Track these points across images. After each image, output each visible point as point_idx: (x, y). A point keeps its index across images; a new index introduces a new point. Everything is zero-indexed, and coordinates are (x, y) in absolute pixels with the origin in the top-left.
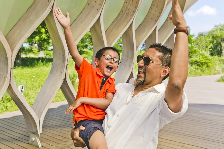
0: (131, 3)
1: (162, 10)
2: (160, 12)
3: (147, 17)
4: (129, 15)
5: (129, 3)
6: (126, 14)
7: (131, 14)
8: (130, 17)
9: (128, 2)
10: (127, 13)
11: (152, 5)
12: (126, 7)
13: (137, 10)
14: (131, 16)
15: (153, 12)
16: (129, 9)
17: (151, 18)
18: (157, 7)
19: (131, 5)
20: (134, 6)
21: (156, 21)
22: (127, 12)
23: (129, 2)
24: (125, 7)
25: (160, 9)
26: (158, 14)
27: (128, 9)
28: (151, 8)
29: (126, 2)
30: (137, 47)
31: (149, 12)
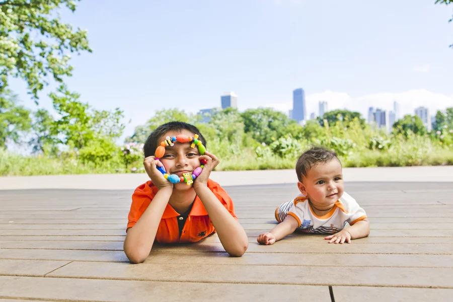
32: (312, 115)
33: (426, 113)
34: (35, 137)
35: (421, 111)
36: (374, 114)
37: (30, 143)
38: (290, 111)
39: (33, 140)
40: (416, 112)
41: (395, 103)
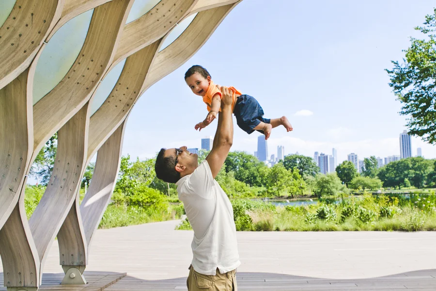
0: (27, 20)
1: (103, 67)
2: (98, 72)
3: (68, 79)
4: (19, 48)
5: (21, 21)
6: (9, 44)
7: (26, 47)
8: (21, 54)
9: (19, 18)
10: (13, 44)
11: (81, 54)
12: (11, 29)
13: (43, 41)
14: (25, 52)
15: (82, 69)
16: (20, 35)
17: (76, 81)
18: (92, 61)
19: (27, 25)
20: (37, 31)
21: (88, 90)
22: (12, 41)
23: (23, 18)
24: (8, 28)
25: (99, 65)
26: (94, 76)
27: (17, 36)
28: (77, 62)
29: (12, 16)
30: (36, 143)
31: (72, 69)
32: (273, 156)
33: (356, 158)
34: (46, 168)
35: (353, 156)
36: (319, 157)
37: (41, 173)
38: (255, 153)
39: (45, 171)
40: (349, 157)
41: (333, 149)
